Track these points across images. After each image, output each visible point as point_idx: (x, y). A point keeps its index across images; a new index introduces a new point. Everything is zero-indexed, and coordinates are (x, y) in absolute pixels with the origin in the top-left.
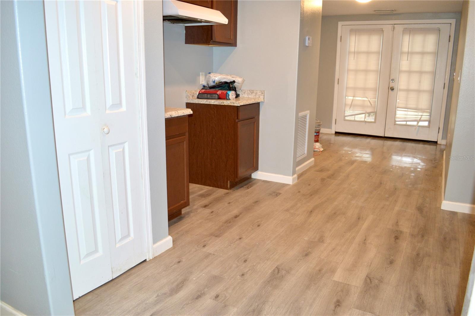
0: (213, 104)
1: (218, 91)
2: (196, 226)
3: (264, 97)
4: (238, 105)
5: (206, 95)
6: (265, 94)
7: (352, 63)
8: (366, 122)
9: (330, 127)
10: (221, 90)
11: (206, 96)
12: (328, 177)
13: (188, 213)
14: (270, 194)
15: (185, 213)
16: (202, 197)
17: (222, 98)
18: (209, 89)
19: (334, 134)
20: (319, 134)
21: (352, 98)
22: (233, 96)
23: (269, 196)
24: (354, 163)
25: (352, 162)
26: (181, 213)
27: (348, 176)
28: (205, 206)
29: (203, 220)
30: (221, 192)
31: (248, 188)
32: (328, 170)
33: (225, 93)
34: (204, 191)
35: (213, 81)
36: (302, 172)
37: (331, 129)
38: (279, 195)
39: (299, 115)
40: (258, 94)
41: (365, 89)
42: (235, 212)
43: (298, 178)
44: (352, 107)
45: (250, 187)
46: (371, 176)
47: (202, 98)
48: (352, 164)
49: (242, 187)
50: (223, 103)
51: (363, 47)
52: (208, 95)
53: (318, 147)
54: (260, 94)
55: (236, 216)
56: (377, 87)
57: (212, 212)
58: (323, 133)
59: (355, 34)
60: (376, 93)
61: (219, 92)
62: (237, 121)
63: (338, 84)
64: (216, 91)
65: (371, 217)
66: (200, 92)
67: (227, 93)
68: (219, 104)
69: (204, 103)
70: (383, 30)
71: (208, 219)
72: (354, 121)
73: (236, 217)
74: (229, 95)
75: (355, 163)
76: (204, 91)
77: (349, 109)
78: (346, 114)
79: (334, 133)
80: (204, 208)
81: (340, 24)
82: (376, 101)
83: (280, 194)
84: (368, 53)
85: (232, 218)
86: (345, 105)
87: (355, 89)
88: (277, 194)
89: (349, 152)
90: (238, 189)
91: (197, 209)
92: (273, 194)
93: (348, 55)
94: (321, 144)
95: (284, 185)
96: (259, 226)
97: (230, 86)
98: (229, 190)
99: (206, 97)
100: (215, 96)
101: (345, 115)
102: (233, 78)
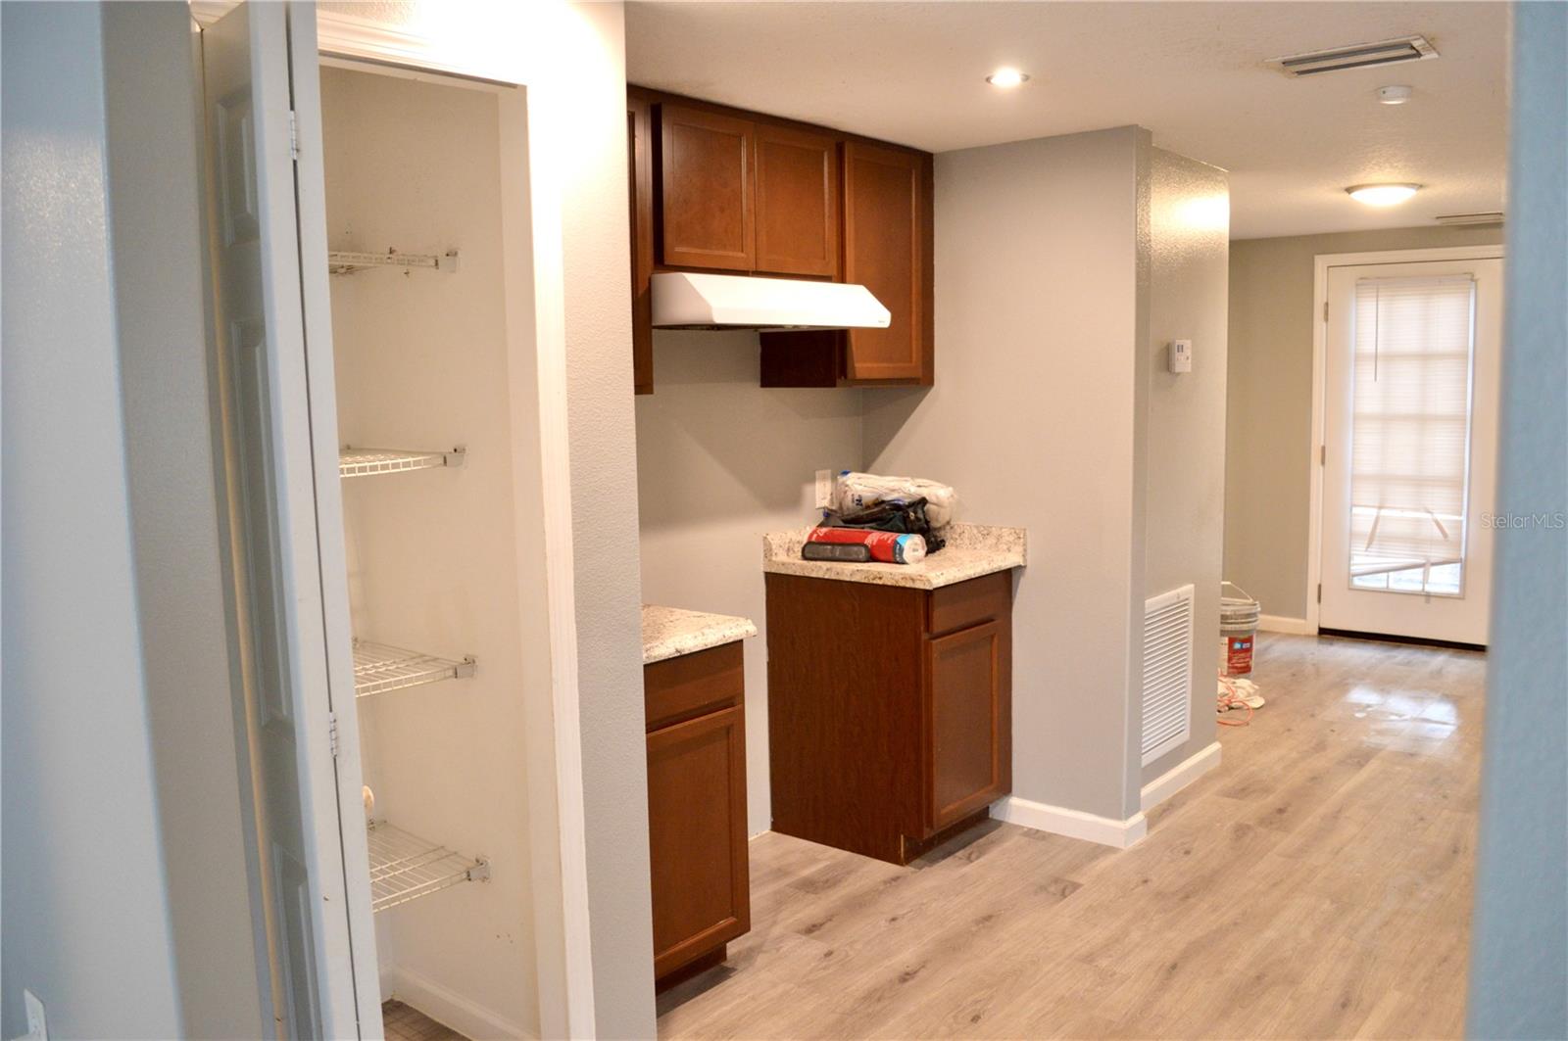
0: (848, 579)
1: (870, 533)
2: (764, 1006)
3: (1025, 550)
4: (928, 588)
5: (829, 547)
6: (1029, 540)
7: (1367, 393)
8: (1428, 596)
9: (1300, 612)
10: (879, 530)
11: (828, 551)
12: (1265, 821)
13: (749, 955)
14: (1043, 888)
15: (740, 953)
16: (808, 892)
17: (882, 557)
18: (842, 524)
19: (1313, 636)
20: (1251, 645)
21: (1374, 512)
22: (914, 550)
23: (1036, 893)
24: (1367, 761)
25: (1361, 757)
26: (725, 954)
27: (1336, 816)
28: (811, 929)
29: (792, 985)
30: (877, 870)
31: (969, 859)
32: (1267, 790)
33: (889, 542)
34: (820, 866)
35: (856, 497)
36: (1170, 796)
37: (1305, 618)
38: (1072, 892)
39: (1146, 606)
40: (1004, 540)
41: (1420, 482)
42: (906, 957)
43: (1150, 825)
44: (1375, 542)
45: (978, 858)
46: (1422, 819)
47: (816, 556)
48: (1359, 762)
49: (950, 854)
50: (880, 578)
51: (1408, 339)
52: (836, 547)
53: (1246, 694)
54: (1011, 538)
55: (907, 974)
56: (1463, 473)
57: (829, 954)
58: (1277, 633)
59: (1375, 294)
60: (1462, 494)
61: (873, 537)
62: (925, 636)
63: (1323, 463)
64: (862, 535)
65: (1392, 1000)
66: (811, 536)
67: (896, 543)
68: (866, 581)
69: (821, 576)
70: (1475, 278)
71: (808, 982)
72: (1384, 592)
73: (906, 977)
74: (901, 550)
75: (1372, 761)
76: (825, 534)
77: (1366, 551)
78: (1355, 569)
79: (1316, 631)
80: (804, 938)
81: (1321, 262)
82: (1461, 522)
83: (1076, 886)
84: (1425, 357)
85: (891, 981)
86: (1351, 534)
87: (1384, 480)
88: (1065, 889)
89: (1359, 711)
90: (933, 861)
91: (781, 938)
92: (1052, 889)
93: (1353, 363)
94: (1254, 680)
95: (1098, 851)
96: (975, 1019)
97: (908, 517)
98: (902, 865)
99: (830, 555)
100: (856, 553)
101: (1352, 572)
102: (922, 488)
